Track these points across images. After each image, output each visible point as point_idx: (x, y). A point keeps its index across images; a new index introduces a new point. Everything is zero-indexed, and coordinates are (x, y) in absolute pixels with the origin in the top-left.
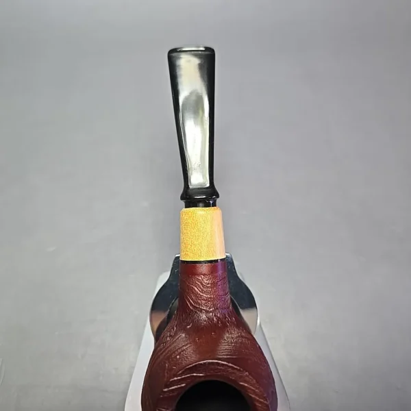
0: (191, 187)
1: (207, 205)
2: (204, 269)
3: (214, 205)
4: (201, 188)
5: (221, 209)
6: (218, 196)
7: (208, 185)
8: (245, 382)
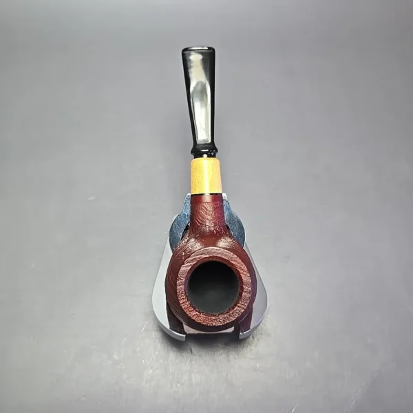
0: (198, 143)
1: (209, 156)
2: (207, 199)
3: (214, 156)
4: (205, 144)
5: (219, 160)
6: (217, 151)
7: (210, 141)
8: (234, 261)
